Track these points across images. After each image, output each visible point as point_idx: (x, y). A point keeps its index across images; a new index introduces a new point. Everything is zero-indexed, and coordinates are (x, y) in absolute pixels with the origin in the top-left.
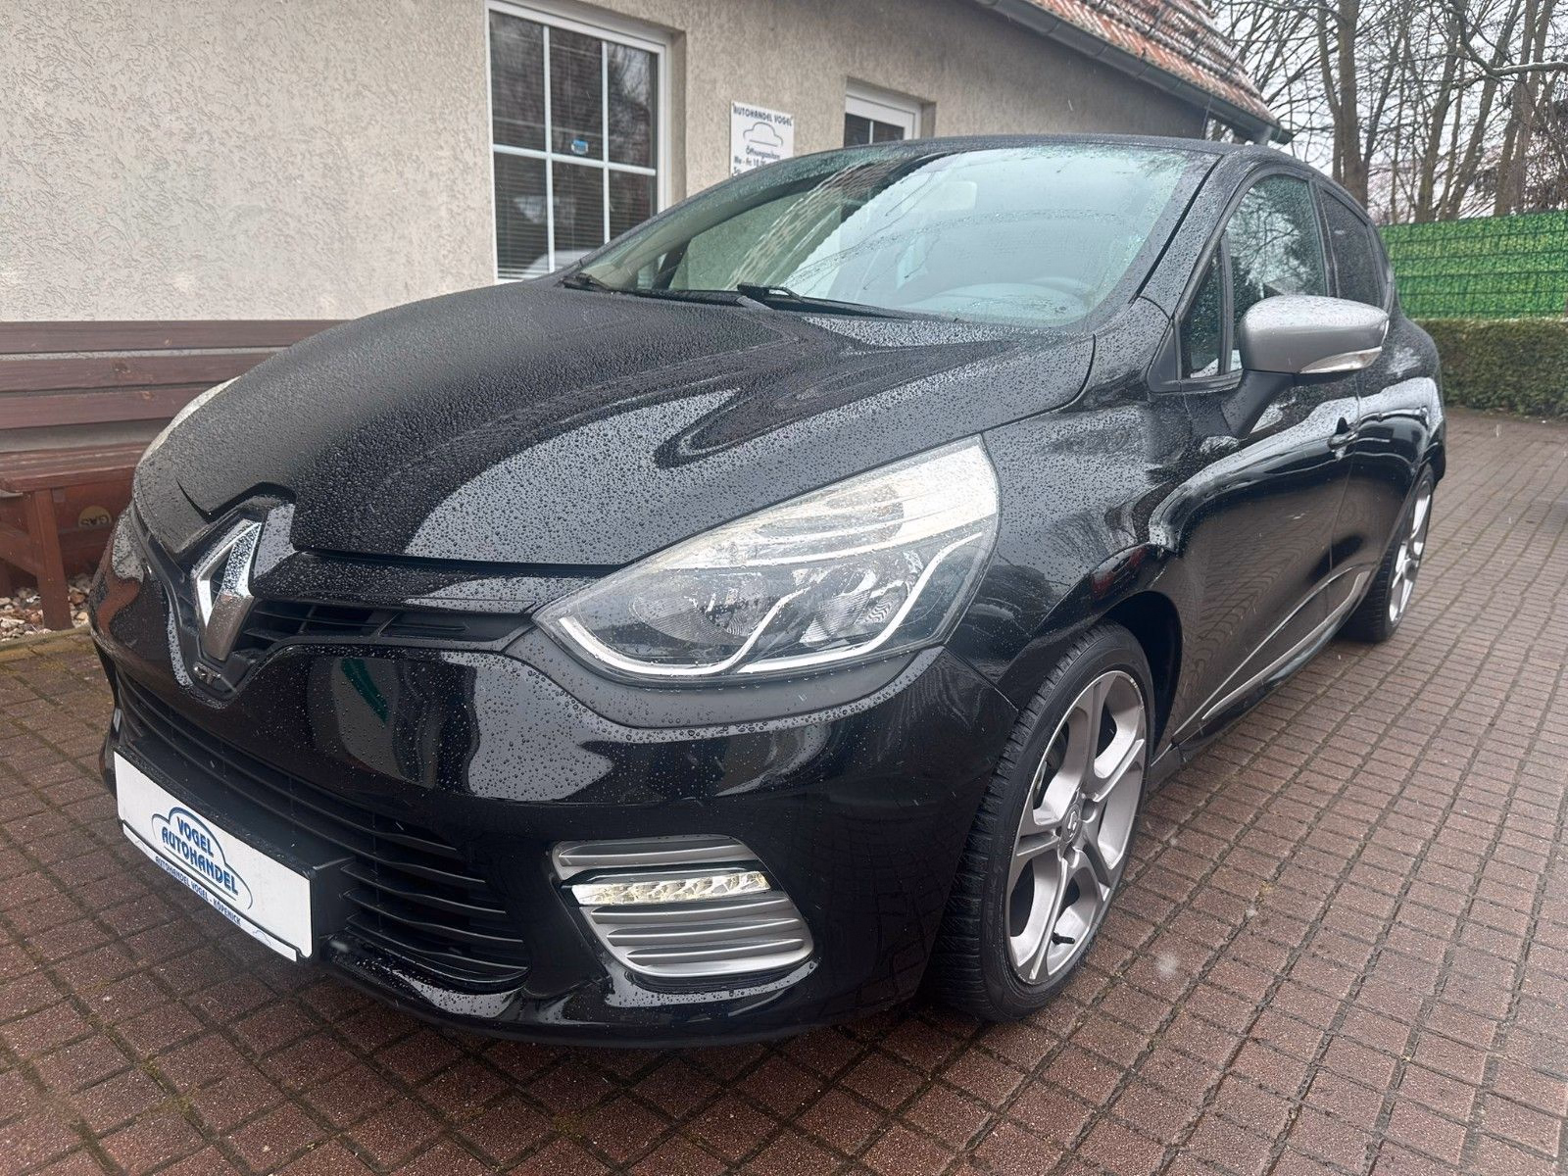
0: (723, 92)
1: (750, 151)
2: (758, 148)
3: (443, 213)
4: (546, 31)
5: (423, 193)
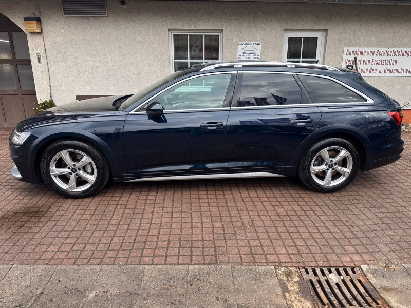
0: (235, 41)
1: (244, 53)
2: (247, 52)
3: (159, 74)
4: (188, 36)
5: (155, 71)
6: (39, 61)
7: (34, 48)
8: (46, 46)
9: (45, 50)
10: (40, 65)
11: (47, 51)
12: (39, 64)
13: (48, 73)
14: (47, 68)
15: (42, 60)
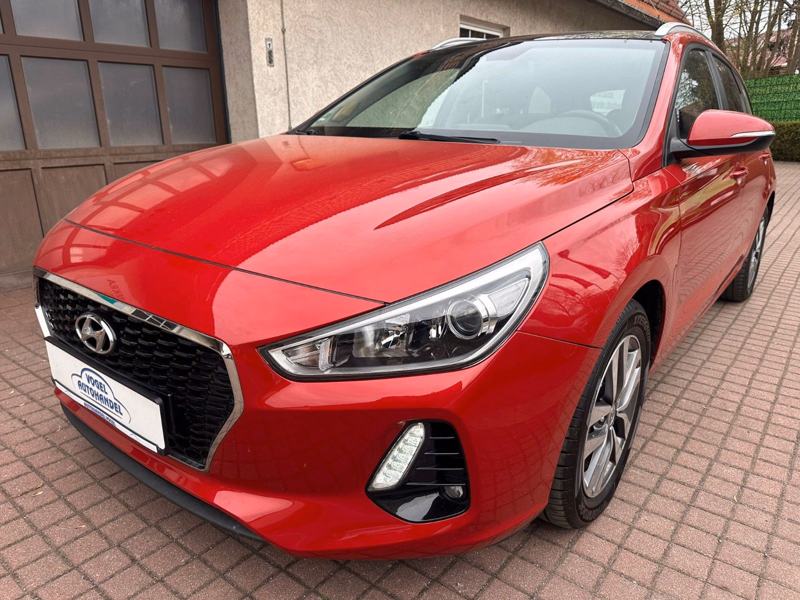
6: (271, 61)
7: (261, 23)
8: (285, 21)
9: (284, 31)
10: (271, 69)
11: (286, 34)
12: (269, 68)
13: (284, 94)
14: (284, 81)
15: (276, 56)
